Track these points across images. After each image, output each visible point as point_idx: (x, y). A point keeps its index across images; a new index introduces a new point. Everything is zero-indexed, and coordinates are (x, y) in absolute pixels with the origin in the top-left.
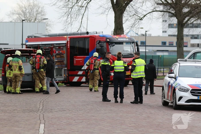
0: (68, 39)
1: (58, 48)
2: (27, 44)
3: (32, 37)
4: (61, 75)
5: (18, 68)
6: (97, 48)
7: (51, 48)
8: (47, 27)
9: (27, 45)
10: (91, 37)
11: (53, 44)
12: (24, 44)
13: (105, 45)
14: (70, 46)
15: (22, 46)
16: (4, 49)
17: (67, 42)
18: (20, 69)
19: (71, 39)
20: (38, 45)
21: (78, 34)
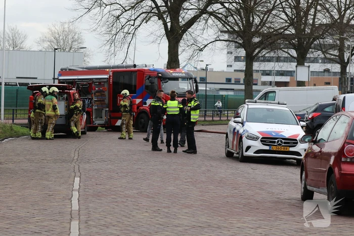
0: (111, 74)
1: (97, 83)
2: (60, 78)
3: (66, 70)
4: (102, 118)
5: (51, 107)
6: (146, 84)
7: (89, 83)
8: (85, 58)
9: (59, 80)
10: (139, 71)
11: (92, 79)
12: (56, 79)
13: (156, 81)
14: (113, 82)
15: (53, 80)
16: (31, 84)
17: (110, 77)
18: (54, 108)
19: (114, 72)
20: (73, 79)
21: (123, 67)
